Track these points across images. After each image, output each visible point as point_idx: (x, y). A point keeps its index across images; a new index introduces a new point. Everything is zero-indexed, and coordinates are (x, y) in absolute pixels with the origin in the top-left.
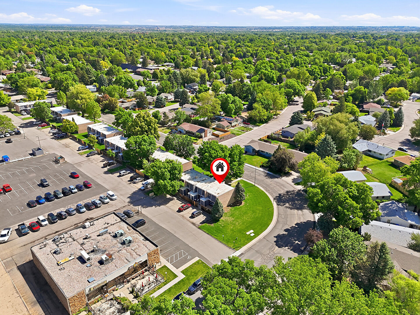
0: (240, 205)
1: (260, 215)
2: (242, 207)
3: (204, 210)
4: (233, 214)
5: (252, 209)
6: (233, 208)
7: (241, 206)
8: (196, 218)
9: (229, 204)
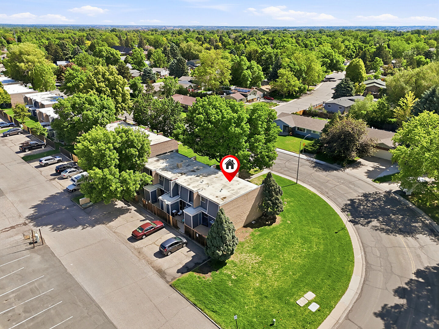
0: (271, 224)
1: (322, 247)
2: (277, 227)
3: (190, 236)
4: (259, 245)
5: (299, 233)
6: (256, 232)
7: (274, 225)
8: (170, 257)
9: (248, 222)
